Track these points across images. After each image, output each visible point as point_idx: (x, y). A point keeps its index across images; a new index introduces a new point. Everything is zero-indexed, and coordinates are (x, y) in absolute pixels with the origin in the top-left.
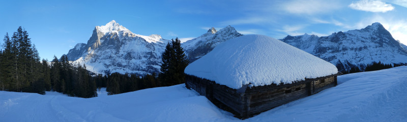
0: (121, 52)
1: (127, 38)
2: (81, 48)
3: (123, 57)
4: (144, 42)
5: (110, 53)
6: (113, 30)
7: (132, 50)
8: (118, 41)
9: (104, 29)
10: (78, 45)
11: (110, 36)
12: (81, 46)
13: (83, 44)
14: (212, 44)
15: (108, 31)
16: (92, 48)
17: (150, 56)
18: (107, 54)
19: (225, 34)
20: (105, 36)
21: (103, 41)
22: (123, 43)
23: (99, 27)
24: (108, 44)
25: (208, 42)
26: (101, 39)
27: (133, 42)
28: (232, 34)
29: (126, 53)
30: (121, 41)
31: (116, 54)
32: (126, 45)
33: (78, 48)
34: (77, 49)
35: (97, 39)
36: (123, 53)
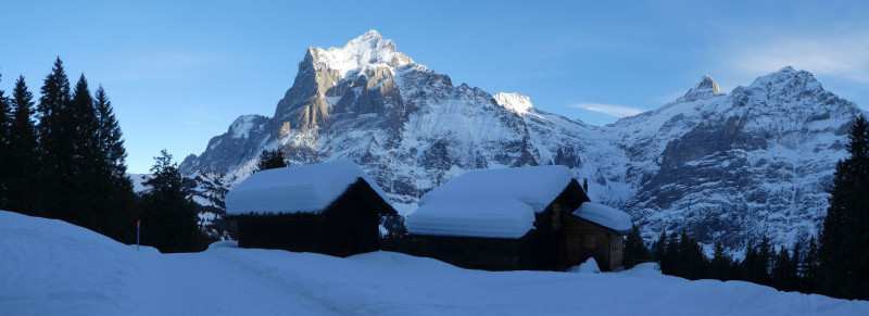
0: (409, 140)
1: (428, 91)
2: (251, 132)
3: (417, 156)
4: (489, 105)
5: (363, 145)
6: (373, 61)
7: (450, 133)
8: (396, 98)
9: (339, 61)
10: (241, 120)
11: (362, 81)
12: (251, 125)
13: (259, 120)
14: (745, 119)
15: (353, 66)
16: (293, 127)
17: (519, 154)
18: (354, 148)
19: (784, 92)
20: (343, 84)
21: (335, 100)
22: (412, 109)
23: (321, 51)
24: (358, 110)
25: (732, 114)
26: (330, 93)
27: (449, 103)
28: (808, 93)
29: (426, 146)
30: (405, 99)
31: (388, 145)
32: (425, 116)
33: (242, 132)
34: (238, 136)
35: (315, 91)
36: (414, 144)
